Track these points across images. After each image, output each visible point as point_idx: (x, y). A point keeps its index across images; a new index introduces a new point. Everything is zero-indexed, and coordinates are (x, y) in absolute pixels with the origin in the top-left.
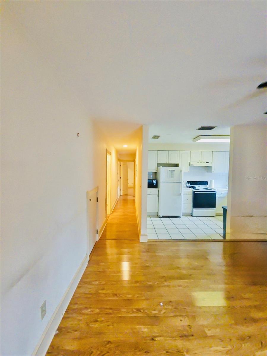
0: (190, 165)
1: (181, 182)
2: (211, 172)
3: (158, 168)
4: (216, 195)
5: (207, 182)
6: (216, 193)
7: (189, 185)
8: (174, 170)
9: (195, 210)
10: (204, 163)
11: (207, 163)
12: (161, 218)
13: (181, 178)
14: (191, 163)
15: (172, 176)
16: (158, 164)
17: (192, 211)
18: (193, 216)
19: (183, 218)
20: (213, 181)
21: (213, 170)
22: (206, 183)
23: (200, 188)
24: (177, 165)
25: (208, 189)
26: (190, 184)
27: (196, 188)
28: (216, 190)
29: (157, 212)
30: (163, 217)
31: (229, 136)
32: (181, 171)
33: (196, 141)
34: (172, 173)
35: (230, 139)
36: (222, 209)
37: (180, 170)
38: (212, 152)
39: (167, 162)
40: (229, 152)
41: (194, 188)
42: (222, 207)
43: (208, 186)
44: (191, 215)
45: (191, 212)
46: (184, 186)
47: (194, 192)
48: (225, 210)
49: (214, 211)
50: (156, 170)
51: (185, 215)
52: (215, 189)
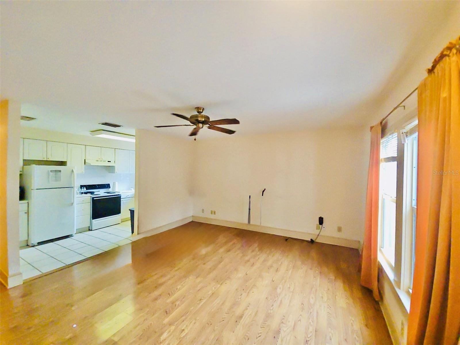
0: (86, 163)
1: (72, 187)
2: (114, 173)
3: (24, 166)
4: (120, 199)
5: (109, 184)
6: (121, 197)
7: (84, 190)
8: (60, 171)
9: (95, 221)
10: (105, 161)
11: (108, 162)
12: (35, 247)
13: (73, 182)
14: (86, 161)
15: (57, 179)
16: (24, 160)
17: (91, 223)
18: (92, 230)
19: (76, 237)
20: (117, 183)
21: (116, 171)
22: (108, 186)
23: (101, 193)
24: (62, 163)
25: (111, 192)
26: (87, 189)
27: (95, 193)
28: (121, 192)
29: (27, 239)
30: (40, 243)
31: (134, 136)
32: (73, 171)
33: (97, 135)
34: (55, 174)
35: (136, 139)
36: (130, 211)
37: (71, 170)
38: (114, 149)
39: (44, 158)
40: (135, 151)
41: (92, 193)
42: (129, 210)
43: (110, 190)
44: (89, 230)
45: (89, 226)
46: (77, 192)
47: (93, 198)
48: (132, 212)
49: (119, 217)
50: (21, 170)
51: (80, 231)
52: (119, 192)
